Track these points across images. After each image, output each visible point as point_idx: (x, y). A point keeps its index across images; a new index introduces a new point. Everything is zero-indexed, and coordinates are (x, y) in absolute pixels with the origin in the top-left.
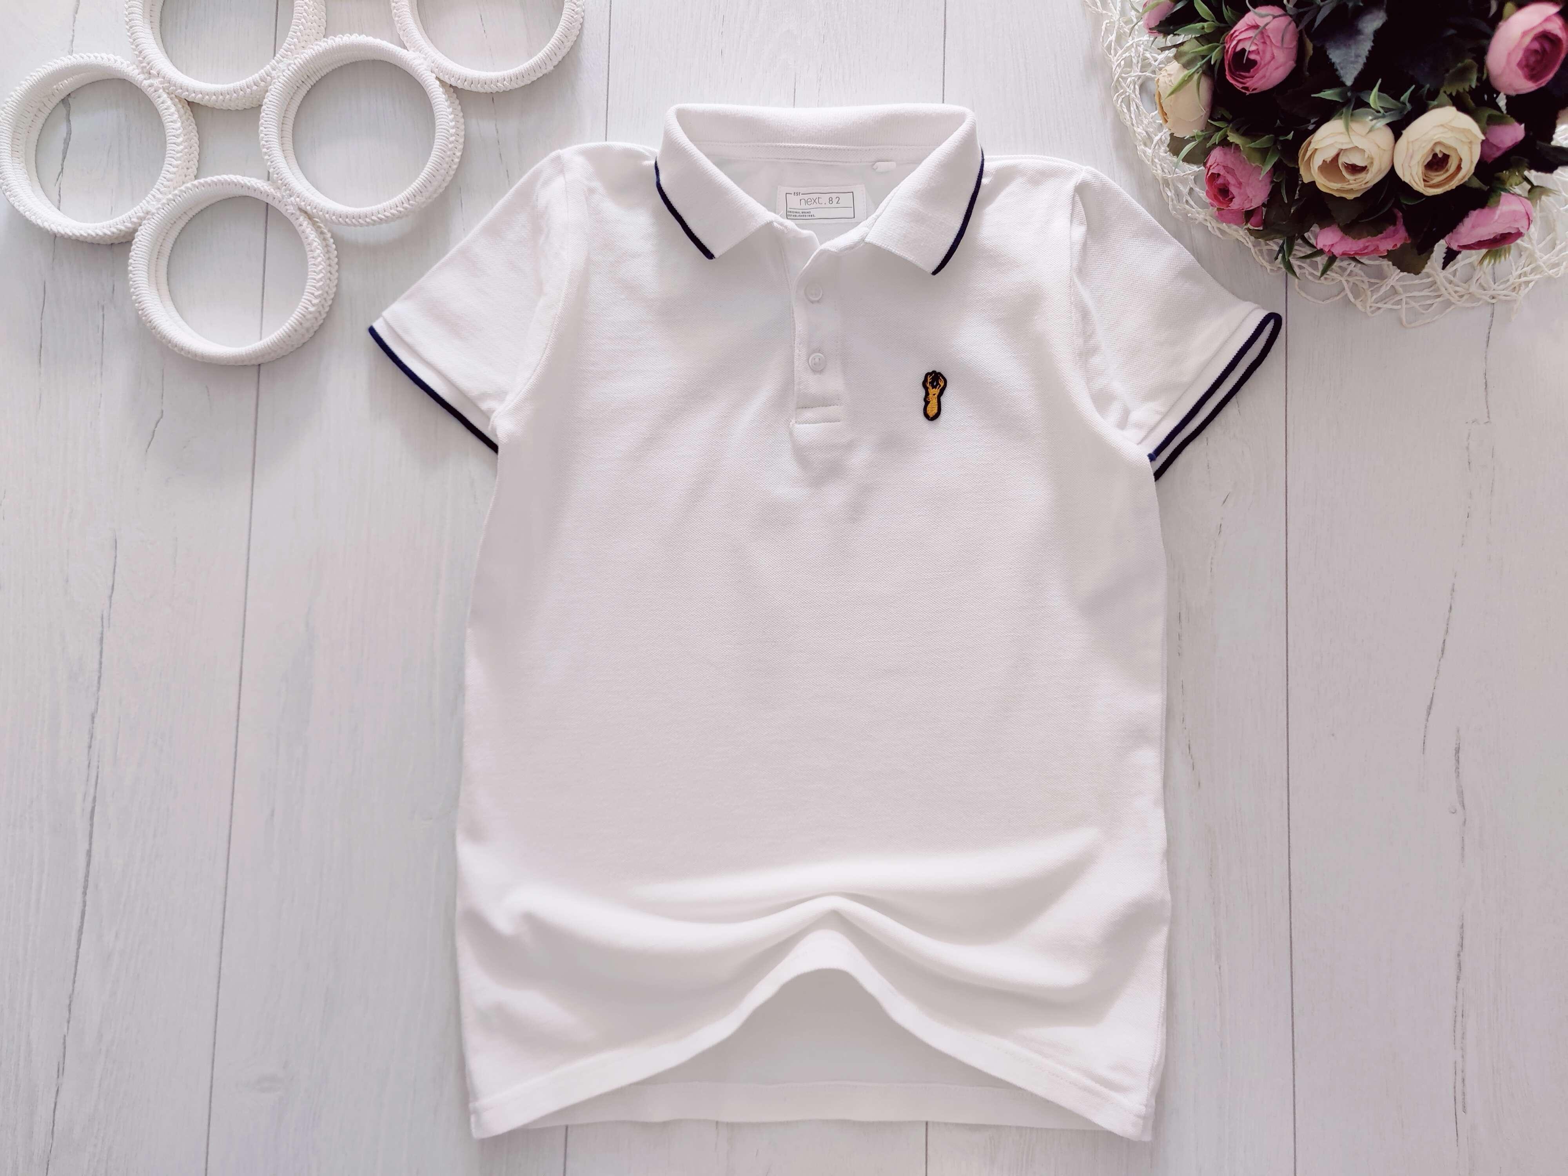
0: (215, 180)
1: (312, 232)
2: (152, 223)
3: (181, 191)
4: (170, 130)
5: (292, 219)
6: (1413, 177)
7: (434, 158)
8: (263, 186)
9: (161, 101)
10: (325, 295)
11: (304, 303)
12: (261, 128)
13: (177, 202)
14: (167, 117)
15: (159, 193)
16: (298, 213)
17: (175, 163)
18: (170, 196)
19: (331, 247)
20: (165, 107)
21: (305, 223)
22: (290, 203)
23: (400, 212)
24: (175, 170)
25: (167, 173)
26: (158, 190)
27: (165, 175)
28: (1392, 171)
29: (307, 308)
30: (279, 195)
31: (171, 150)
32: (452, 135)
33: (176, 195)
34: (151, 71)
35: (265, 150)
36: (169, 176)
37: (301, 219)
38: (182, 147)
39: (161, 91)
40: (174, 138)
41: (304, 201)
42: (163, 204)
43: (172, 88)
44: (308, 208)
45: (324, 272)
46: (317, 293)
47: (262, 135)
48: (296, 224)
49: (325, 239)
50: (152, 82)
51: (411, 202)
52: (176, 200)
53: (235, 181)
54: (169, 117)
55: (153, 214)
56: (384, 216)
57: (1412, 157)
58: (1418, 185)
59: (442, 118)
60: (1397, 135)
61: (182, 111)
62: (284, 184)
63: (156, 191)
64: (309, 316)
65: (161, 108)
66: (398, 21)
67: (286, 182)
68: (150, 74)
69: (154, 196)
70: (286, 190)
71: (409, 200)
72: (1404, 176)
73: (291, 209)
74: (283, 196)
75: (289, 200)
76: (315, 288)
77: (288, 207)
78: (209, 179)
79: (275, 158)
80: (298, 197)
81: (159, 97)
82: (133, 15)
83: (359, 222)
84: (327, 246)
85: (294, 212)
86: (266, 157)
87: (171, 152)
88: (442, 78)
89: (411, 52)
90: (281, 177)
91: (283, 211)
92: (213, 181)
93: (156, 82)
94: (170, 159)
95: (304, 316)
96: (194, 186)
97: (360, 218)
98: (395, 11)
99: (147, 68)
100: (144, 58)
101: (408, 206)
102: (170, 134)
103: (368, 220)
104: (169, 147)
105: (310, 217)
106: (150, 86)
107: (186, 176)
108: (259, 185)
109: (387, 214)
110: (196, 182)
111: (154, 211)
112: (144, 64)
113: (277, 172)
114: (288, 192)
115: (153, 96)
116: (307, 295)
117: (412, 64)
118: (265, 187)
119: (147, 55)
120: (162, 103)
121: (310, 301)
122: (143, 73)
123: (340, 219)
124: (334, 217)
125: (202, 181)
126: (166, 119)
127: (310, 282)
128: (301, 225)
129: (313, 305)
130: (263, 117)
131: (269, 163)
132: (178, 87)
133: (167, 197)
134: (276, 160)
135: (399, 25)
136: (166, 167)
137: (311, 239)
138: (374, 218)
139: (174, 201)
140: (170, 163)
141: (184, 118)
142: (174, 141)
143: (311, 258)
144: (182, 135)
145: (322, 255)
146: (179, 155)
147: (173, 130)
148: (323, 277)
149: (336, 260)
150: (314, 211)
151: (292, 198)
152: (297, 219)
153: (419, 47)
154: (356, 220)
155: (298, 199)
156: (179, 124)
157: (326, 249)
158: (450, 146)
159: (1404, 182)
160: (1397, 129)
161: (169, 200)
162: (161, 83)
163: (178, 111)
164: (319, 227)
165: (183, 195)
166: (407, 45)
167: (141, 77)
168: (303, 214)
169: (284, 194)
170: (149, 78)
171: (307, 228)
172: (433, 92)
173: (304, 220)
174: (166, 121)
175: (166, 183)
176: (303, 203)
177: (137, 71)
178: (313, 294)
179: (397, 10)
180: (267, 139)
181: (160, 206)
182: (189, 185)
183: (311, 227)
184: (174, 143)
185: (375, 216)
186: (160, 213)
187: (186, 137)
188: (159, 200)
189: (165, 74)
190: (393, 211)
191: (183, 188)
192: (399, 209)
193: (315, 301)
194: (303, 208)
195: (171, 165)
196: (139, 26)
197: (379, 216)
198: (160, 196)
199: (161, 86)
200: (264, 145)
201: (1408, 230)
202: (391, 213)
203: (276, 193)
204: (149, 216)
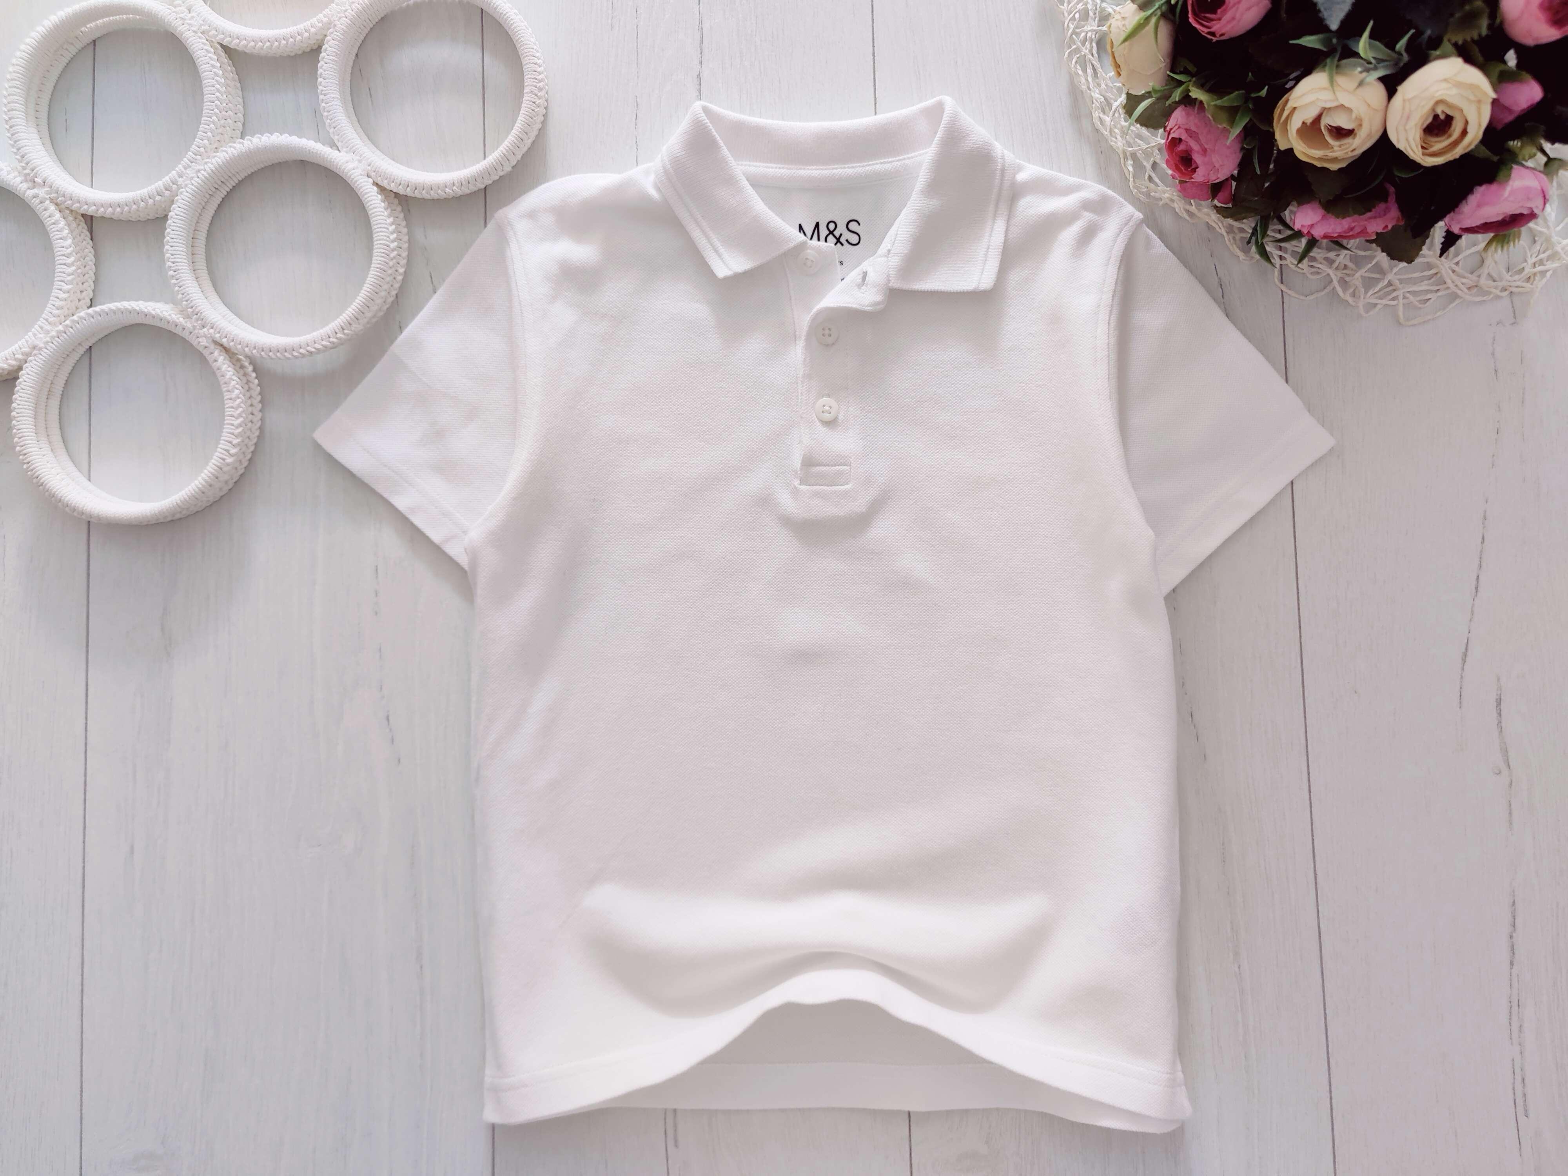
0: (114, 308)
1: (229, 369)
2: (39, 360)
3: (73, 321)
4: (59, 249)
5: (206, 353)
6: (1409, 144)
7: (372, 280)
8: (170, 315)
9: (48, 214)
10: (247, 441)
11: (221, 453)
12: (167, 247)
13: (69, 334)
14: (55, 233)
15: (47, 323)
16: (212, 346)
17: (66, 287)
18: (61, 328)
19: (253, 383)
20: (53, 221)
21: (221, 359)
22: (203, 334)
23: (333, 343)
24: (65, 296)
25: (56, 299)
26: (47, 320)
27: (54, 303)
28: (1384, 137)
29: (224, 460)
30: (189, 325)
31: (60, 272)
32: (393, 250)
33: (67, 326)
34: (36, 179)
35: (171, 273)
36: (58, 303)
37: (216, 353)
38: (73, 268)
39: (48, 202)
40: (64, 258)
41: (219, 332)
42: (53, 337)
43: (60, 199)
44: (224, 340)
45: (244, 415)
46: (235, 441)
47: (168, 255)
48: (210, 358)
49: (245, 375)
50: (37, 192)
51: (346, 331)
52: (67, 332)
53: (137, 308)
54: (58, 233)
55: (40, 349)
56: (315, 348)
57: (1408, 118)
58: (1415, 152)
59: (381, 231)
60: (1391, 92)
61: (74, 225)
62: (195, 313)
63: (44, 321)
64: (226, 469)
65: (48, 222)
66: (327, 116)
67: (197, 310)
68: (34, 182)
69: (41, 328)
70: (197, 320)
71: (343, 329)
72: (1398, 140)
73: (204, 342)
74: (194, 327)
75: (201, 332)
76: (233, 434)
77: (200, 340)
78: (105, 307)
79: (184, 282)
80: (212, 328)
81: (45, 210)
82: (14, 112)
83: (285, 356)
84: (248, 382)
85: (207, 345)
86: (174, 281)
87: (60, 274)
88: (380, 183)
89: (342, 153)
90: (191, 305)
91: (195, 343)
92: (111, 310)
93: (42, 192)
94: (60, 283)
95: (221, 469)
96: (88, 315)
97: (286, 352)
98: (323, 104)
99: (32, 175)
100: (27, 164)
101: (342, 336)
102: (59, 253)
103: (295, 354)
104: (59, 268)
105: (226, 350)
106: (35, 197)
107: (79, 300)
108: (166, 314)
109: (317, 346)
110: (91, 311)
111: (42, 345)
112: (27, 171)
113: (186, 299)
114: (200, 322)
115: (39, 208)
116: (223, 444)
117: (344, 169)
118: (173, 316)
119: (31, 161)
120: (50, 217)
121: (227, 451)
122: (26, 181)
123: (263, 353)
124: (255, 351)
125: (98, 309)
126: (54, 235)
127: (227, 429)
128: (216, 361)
129: (232, 455)
130: (169, 233)
131: (177, 288)
132: (68, 198)
133: (57, 329)
134: (184, 285)
135: (328, 121)
136: (55, 292)
137: (228, 377)
138: (302, 351)
139: (65, 333)
140: (60, 287)
141: (75, 233)
142: (64, 262)
143: (228, 399)
144: (74, 254)
145: (241, 396)
146: (69, 278)
147: (62, 249)
148: (243, 422)
149: (259, 398)
150: (232, 344)
151: (205, 330)
152: (212, 353)
153: (353, 147)
154: (281, 354)
155: (212, 331)
156: (69, 241)
157: (246, 387)
158: (391, 263)
159: (1398, 149)
160: (1391, 84)
161: (59, 332)
162: (48, 193)
163: (69, 225)
164: (239, 360)
165: (76, 326)
166: (339, 144)
167: (24, 186)
168: (218, 347)
169: (195, 324)
170: (34, 187)
171: (223, 364)
172: (369, 201)
173: (220, 355)
174: (54, 238)
175: (56, 312)
176: (217, 335)
177: (19, 179)
178: (230, 442)
179: (326, 103)
180: (175, 260)
181: (48, 339)
182: (82, 314)
183: (228, 362)
184: (65, 264)
185: (304, 348)
186: (49, 348)
187: (79, 255)
188: (47, 332)
189: (52, 184)
190: (324, 343)
191: (75, 318)
192: (332, 340)
193: (233, 451)
194: (218, 340)
195: (60, 290)
196: (21, 125)
197: (309, 348)
198: (48, 327)
199: (47, 197)
200: (171, 267)
201: (1401, 209)
202: (322, 345)
203: (186, 322)
204: (35, 352)
